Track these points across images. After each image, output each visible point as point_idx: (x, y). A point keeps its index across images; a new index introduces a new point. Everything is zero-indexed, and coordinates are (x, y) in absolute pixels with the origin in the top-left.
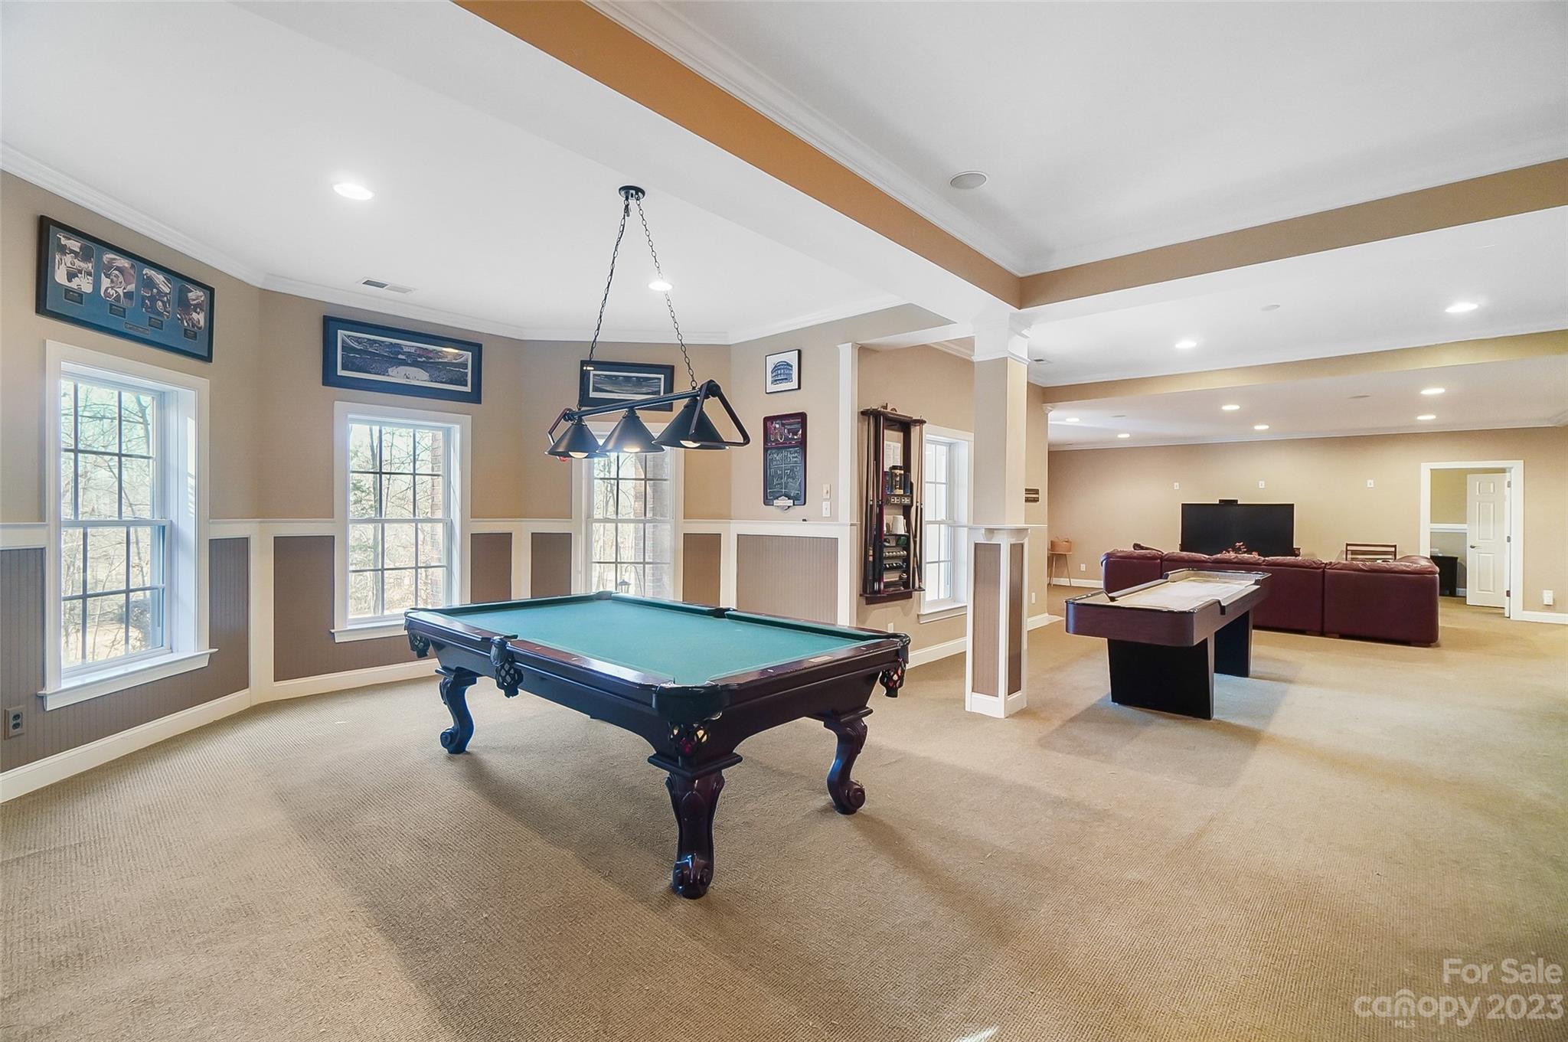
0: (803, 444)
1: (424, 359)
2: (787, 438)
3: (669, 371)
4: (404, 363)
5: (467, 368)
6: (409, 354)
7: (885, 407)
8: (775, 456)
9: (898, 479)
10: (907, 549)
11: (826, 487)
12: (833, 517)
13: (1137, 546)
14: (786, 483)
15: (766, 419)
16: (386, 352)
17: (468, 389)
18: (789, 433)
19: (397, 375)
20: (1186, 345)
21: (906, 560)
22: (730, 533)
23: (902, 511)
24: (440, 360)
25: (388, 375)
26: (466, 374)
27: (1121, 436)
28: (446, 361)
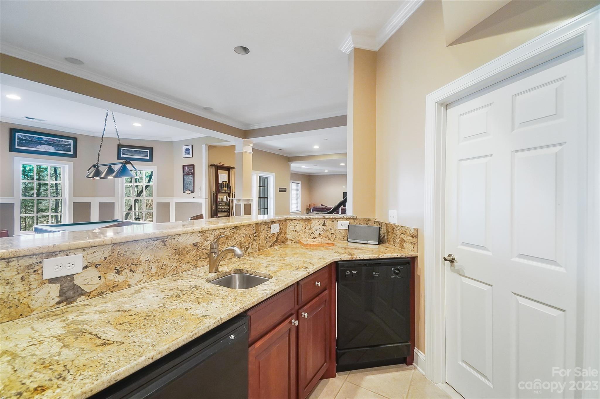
0: (193, 174)
1: (52, 143)
2: (189, 172)
3: (151, 149)
4: (44, 144)
5: (71, 146)
6: (46, 141)
7: (220, 164)
8: (186, 177)
9: (224, 185)
10: (229, 206)
11: (199, 187)
12: (201, 196)
13: (322, 205)
14: (189, 186)
15: (183, 166)
16: (37, 140)
17: (72, 153)
18: (190, 170)
19: (40, 148)
20: (316, 147)
21: (229, 209)
22: (173, 202)
23: (228, 195)
24: (59, 143)
25: (37, 148)
26: (71, 148)
27: (326, 171)
28: (62, 143)
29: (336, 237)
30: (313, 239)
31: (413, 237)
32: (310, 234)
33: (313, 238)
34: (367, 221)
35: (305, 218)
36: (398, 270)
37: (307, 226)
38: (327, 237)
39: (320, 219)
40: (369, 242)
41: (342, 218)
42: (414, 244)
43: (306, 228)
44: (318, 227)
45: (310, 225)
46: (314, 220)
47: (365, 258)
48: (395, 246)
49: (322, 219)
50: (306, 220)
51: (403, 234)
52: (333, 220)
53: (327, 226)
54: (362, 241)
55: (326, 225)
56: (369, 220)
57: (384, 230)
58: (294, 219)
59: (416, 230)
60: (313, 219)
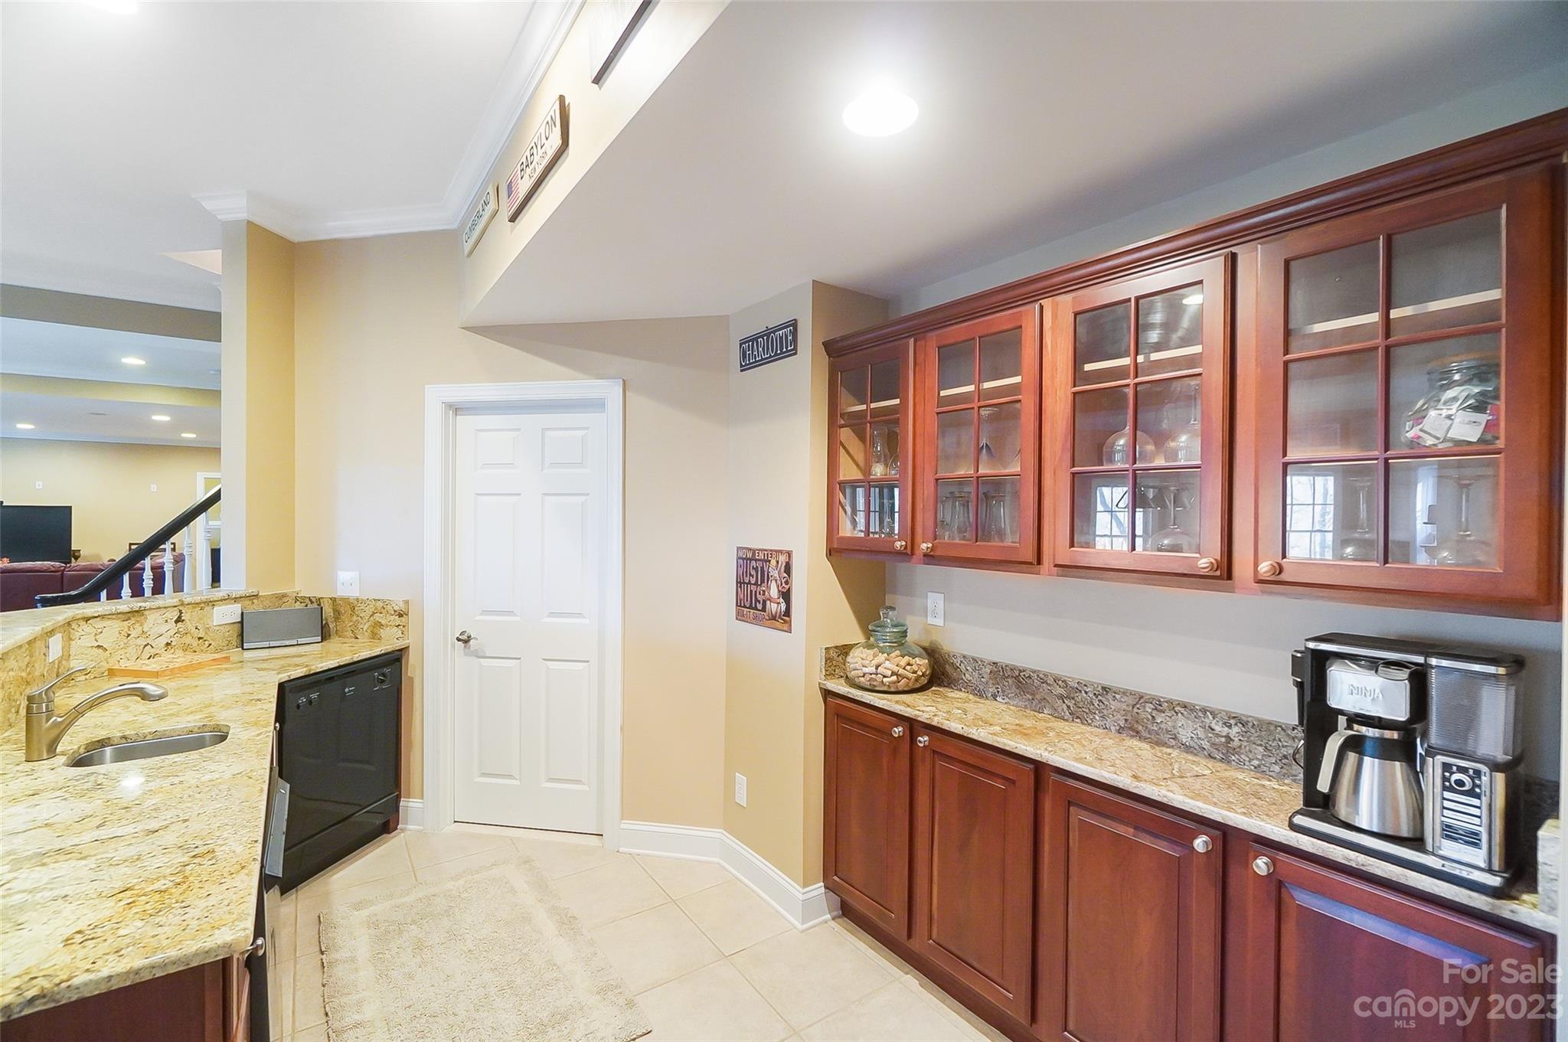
29: (210, 645)
30: (149, 658)
31: (400, 616)
32: (142, 647)
33: (151, 656)
34: (280, 599)
35: (128, 610)
36: (384, 675)
37: (132, 629)
38: (186, 648)
39: (168, 607)
40: (301, 641)
41: (225, 600)
42: (404, 626)
43: (129, 635)
44: (164, 628)
45: (141, 625)
46: (152, 611)
47: (331, 667)
48: (357, 638)
49: (175, 606)
50: (129, 615)
51: (378, 614)
52: (203, 605)
53: (188, 623)
54: (284, 642)
55: (183, 620)
56: (284, 596)
57: (328, 610)
58: (96, 615)
59: (407, 602)
60: (151, 609)
